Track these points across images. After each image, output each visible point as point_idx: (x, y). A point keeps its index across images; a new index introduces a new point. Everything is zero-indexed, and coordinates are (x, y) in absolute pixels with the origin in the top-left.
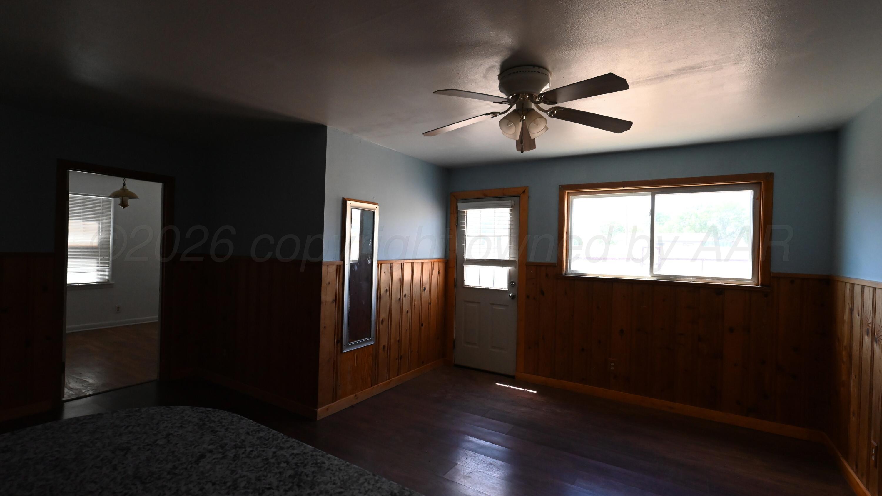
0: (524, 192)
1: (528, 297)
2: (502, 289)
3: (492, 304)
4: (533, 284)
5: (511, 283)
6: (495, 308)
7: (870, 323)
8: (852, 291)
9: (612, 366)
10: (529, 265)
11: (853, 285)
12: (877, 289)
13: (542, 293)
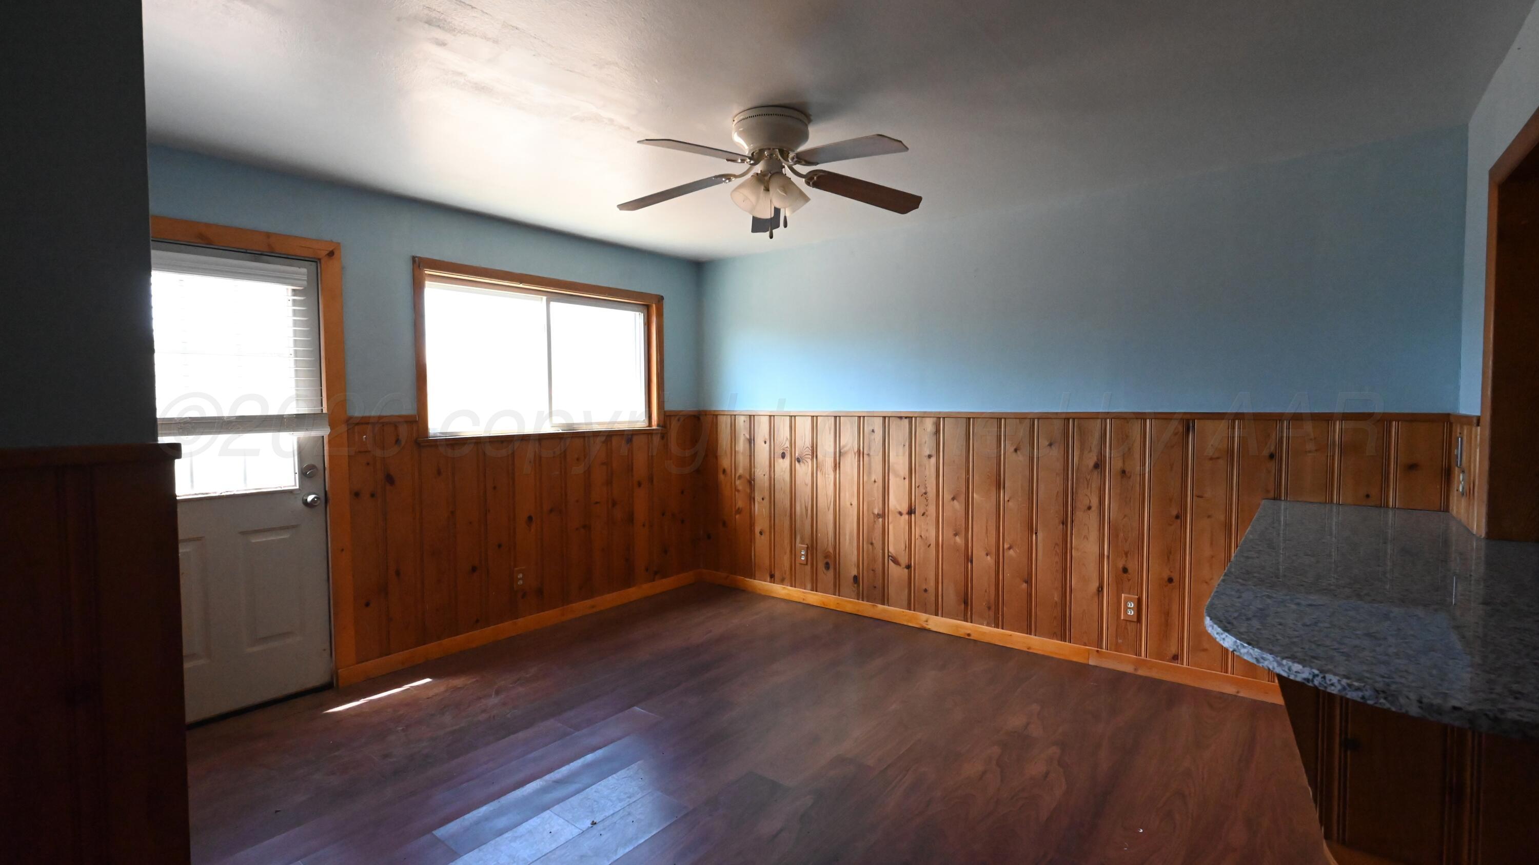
0: (331, 254)
1: (357, 494)
2: (279, 489)
3: (244, 533)
4: (368, 464)
5: (306, 473)
6: (255, 540)
7: (787, 447)
8: (733, 426)
9: (520, 579)
10: (356, 425)
11: (733, 417)
12: (818, 417)
13: (390, 479)
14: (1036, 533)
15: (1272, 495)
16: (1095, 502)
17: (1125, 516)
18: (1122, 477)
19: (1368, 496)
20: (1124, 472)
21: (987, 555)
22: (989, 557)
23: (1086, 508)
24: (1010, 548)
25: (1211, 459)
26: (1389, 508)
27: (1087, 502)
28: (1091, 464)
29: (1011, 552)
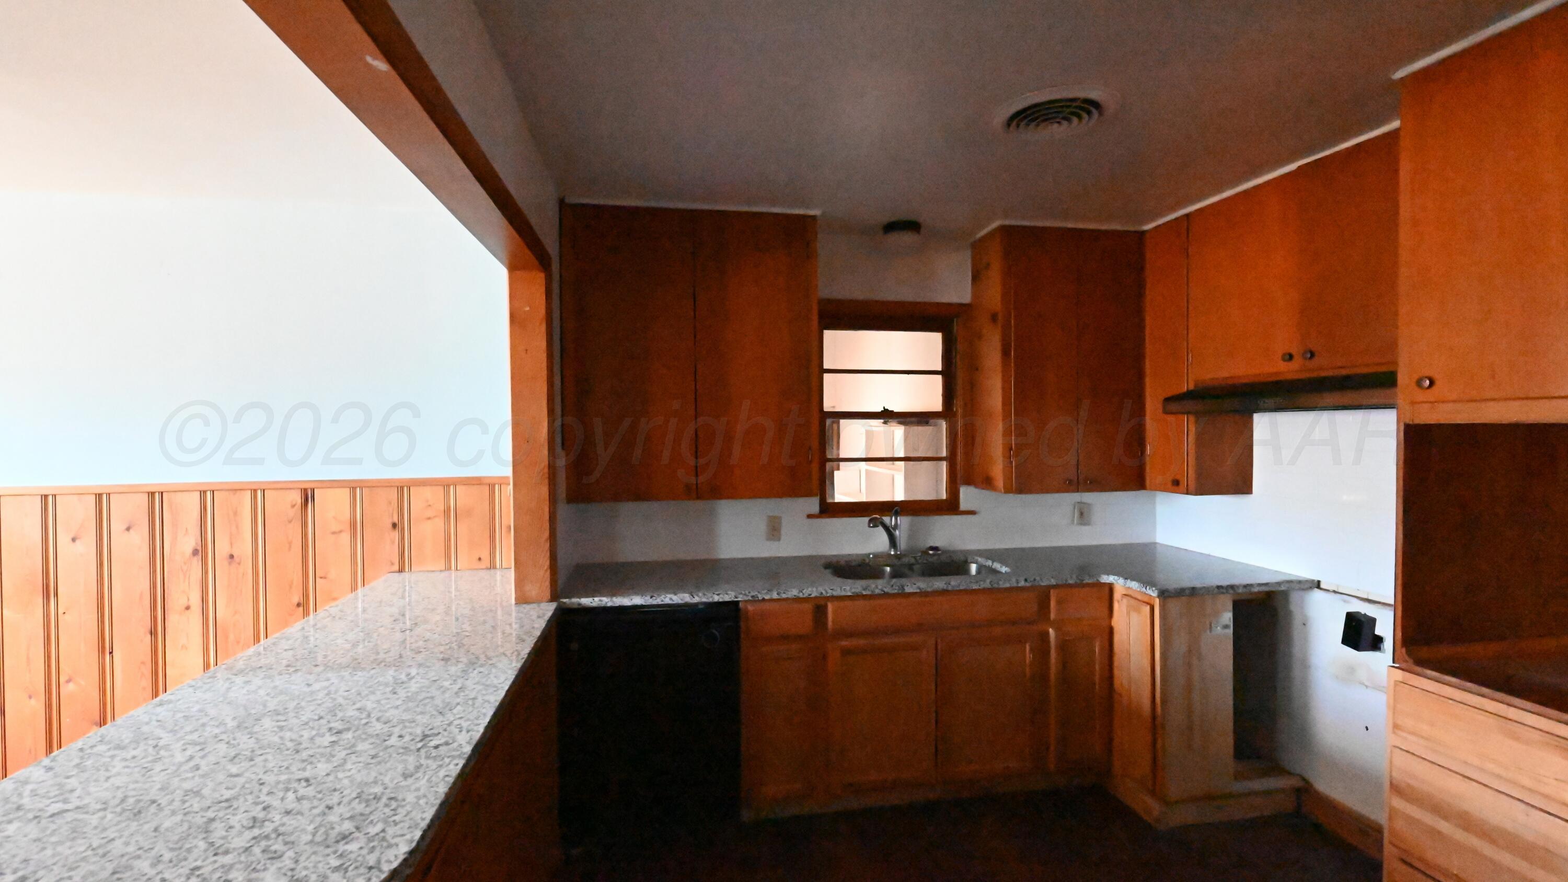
14: (111, 653)
15: (396, 568)
16: (195, 599)
17: (236, 613)
18: (230, 564)
19: (480, 559)
20: (232, 557)
21: (30, 697)
22: (33, 702)
23: (183, 608)
24: (68, 681)
25: (334, 533)
26: (497, 569)
27: (183, 602)
28: (189, 550)
29: (71, 686)
